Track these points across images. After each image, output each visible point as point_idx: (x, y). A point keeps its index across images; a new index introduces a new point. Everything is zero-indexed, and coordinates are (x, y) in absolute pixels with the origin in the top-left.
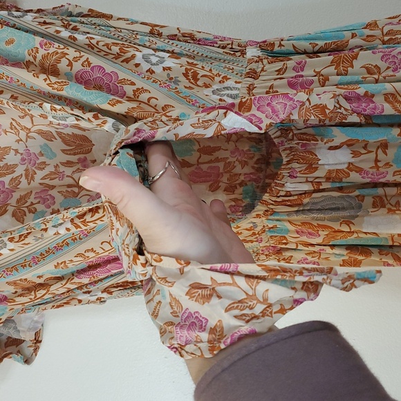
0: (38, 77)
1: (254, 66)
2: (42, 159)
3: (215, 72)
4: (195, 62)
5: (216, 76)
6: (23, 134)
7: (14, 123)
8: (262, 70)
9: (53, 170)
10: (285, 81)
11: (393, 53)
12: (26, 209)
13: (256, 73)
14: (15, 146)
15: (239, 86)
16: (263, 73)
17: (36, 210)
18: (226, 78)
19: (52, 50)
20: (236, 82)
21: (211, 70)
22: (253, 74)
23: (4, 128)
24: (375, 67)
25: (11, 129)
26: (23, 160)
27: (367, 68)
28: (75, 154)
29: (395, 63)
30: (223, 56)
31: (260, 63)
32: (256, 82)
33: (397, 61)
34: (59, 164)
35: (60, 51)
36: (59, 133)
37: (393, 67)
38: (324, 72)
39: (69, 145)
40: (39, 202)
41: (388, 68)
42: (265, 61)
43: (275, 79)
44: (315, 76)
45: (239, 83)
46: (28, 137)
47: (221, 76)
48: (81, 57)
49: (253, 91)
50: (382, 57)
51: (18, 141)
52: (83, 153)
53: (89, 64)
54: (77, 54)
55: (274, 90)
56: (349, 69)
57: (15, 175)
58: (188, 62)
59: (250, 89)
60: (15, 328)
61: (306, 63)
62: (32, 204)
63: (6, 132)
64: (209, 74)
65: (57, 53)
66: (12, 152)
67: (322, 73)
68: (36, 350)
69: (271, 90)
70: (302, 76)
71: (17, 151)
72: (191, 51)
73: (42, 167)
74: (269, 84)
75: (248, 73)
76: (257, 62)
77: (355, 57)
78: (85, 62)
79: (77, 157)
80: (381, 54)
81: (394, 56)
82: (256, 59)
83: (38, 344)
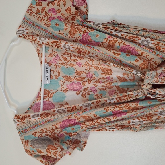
0: (110, 51)
2: (94, 76)
6: (88, 67)
7: (86, 63)
9: (98, 80)
12: (86, 93)
14: (85, 71)
17: (90, 94)
19: (112, 39)
23: (82, 64)
25: (85, 65)
26: (87, 76)
28: (106, 75)
34: (100, 79)
35: (115, 39)
36: (101, 68)
39: (104, 72)
40: (91, 91)
46: (90, 68)
48: (122, 42)
51: (86, 69)
52: (108, 75)
53: (126, 44)
54: (121, 41)
57: (84, 81)
60: (80, 136)
62: (89, 91)
63: (83, 66)
65: (114, 40)
66: (84, 73)
68: (84, 146)
71: (85, 73)
73: (94, 79)
78: (124, 43)
79: (106, 76)
83: (86, 144)
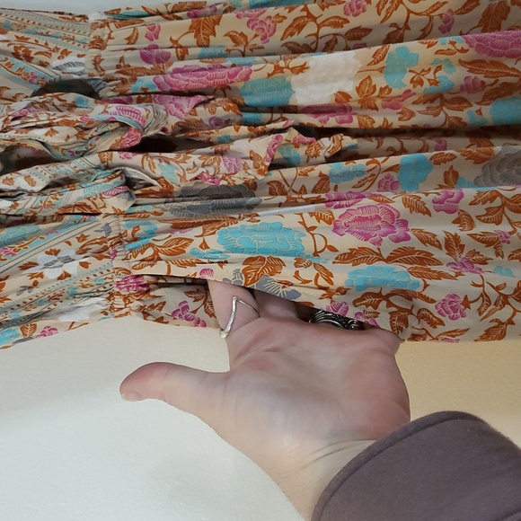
1: (98, 32)
3: (52, 46)
4: (26, 36)
5: (54, 51)
8: (109, 38)
10: (137, 53)
11: (261, 18)
13: (101, 41)
15: (82, 60)
16: (110, 42)
18: (66, 53)
20: (79, 56)
21: (46, 44)
22: (99, 44)
24: (240, 35)
27: (231, 37)
29: (263, 30)
30: (60, 23)
31: (106, 27)
32: (102, 52)
33: (265, 28)
37: (261, 34)
38: (181, 42)
41: (256, 36)
42: (112, 25)
43: (126, 50)
44: (171, 47)
45: (83, 56)
47: (60, 51)
49: (101, 65)
50: (249, 22)
55: (126, 63)
56: (211, 37)
58: (17, 37)
59: (96, 62)
61: (160, 29)
64: (44, 49)
67: (180, 42)
69: (122, 64)
70: (156, 47)
72: (20, 19)
74: (119, 55)
75: (92, 43)
76: (102, 27)
77: (217, 22)
80: (247, 19)
81: (262, 21)
82: (100, 23)
